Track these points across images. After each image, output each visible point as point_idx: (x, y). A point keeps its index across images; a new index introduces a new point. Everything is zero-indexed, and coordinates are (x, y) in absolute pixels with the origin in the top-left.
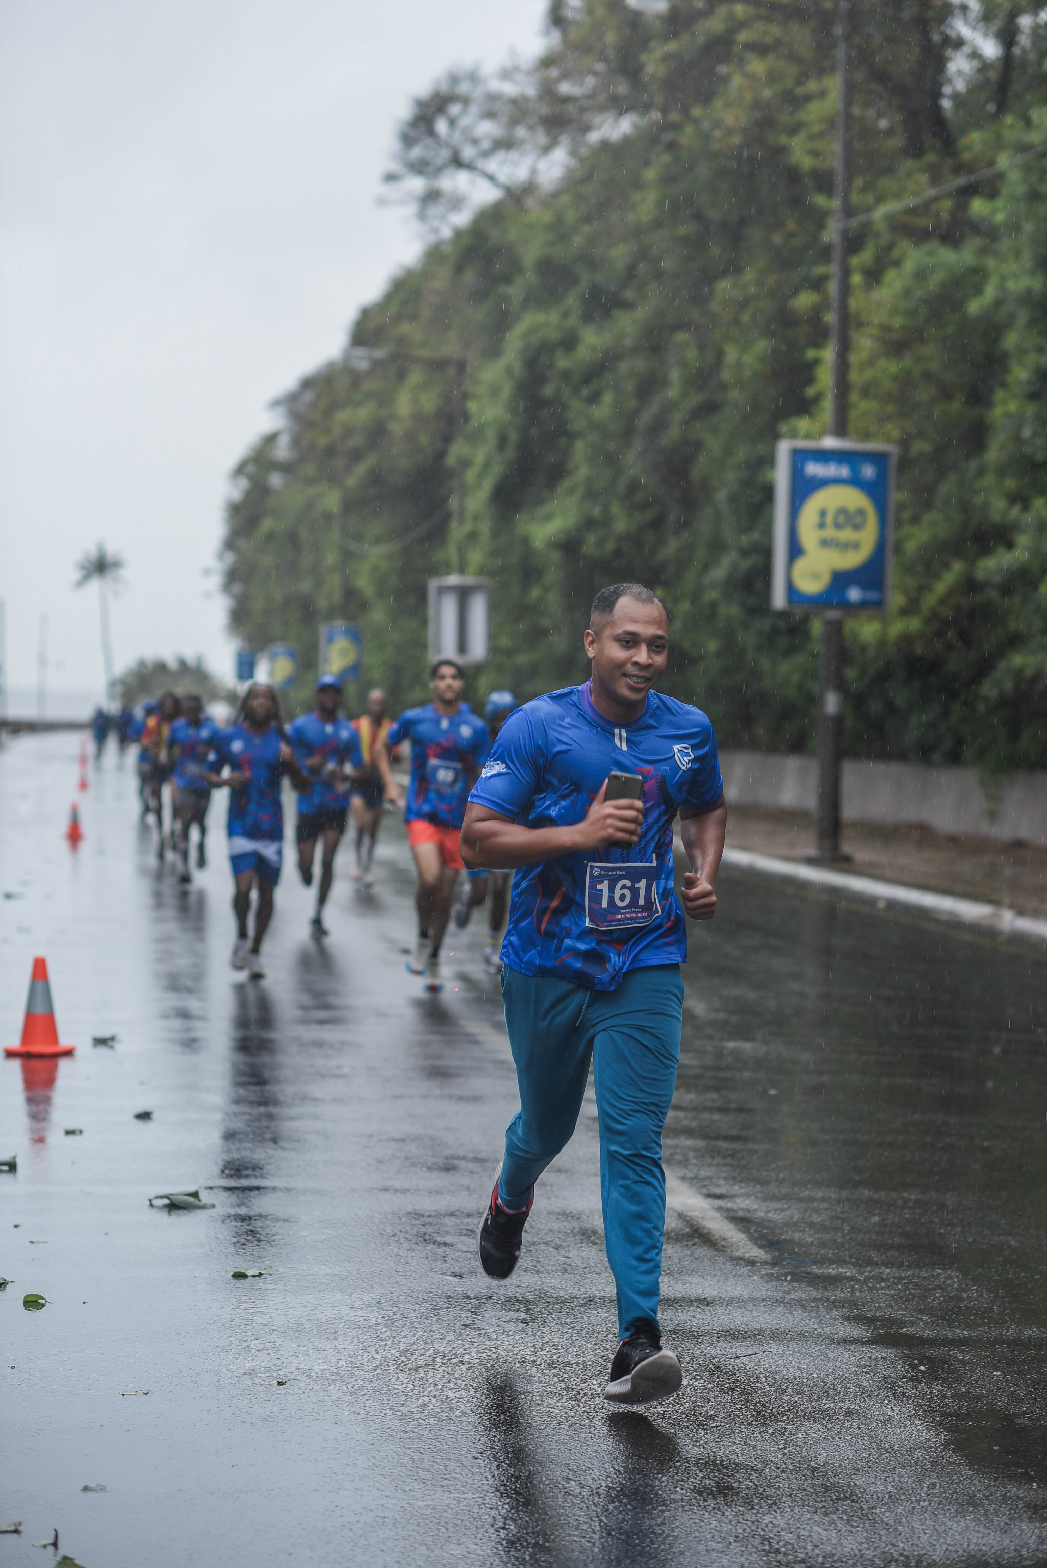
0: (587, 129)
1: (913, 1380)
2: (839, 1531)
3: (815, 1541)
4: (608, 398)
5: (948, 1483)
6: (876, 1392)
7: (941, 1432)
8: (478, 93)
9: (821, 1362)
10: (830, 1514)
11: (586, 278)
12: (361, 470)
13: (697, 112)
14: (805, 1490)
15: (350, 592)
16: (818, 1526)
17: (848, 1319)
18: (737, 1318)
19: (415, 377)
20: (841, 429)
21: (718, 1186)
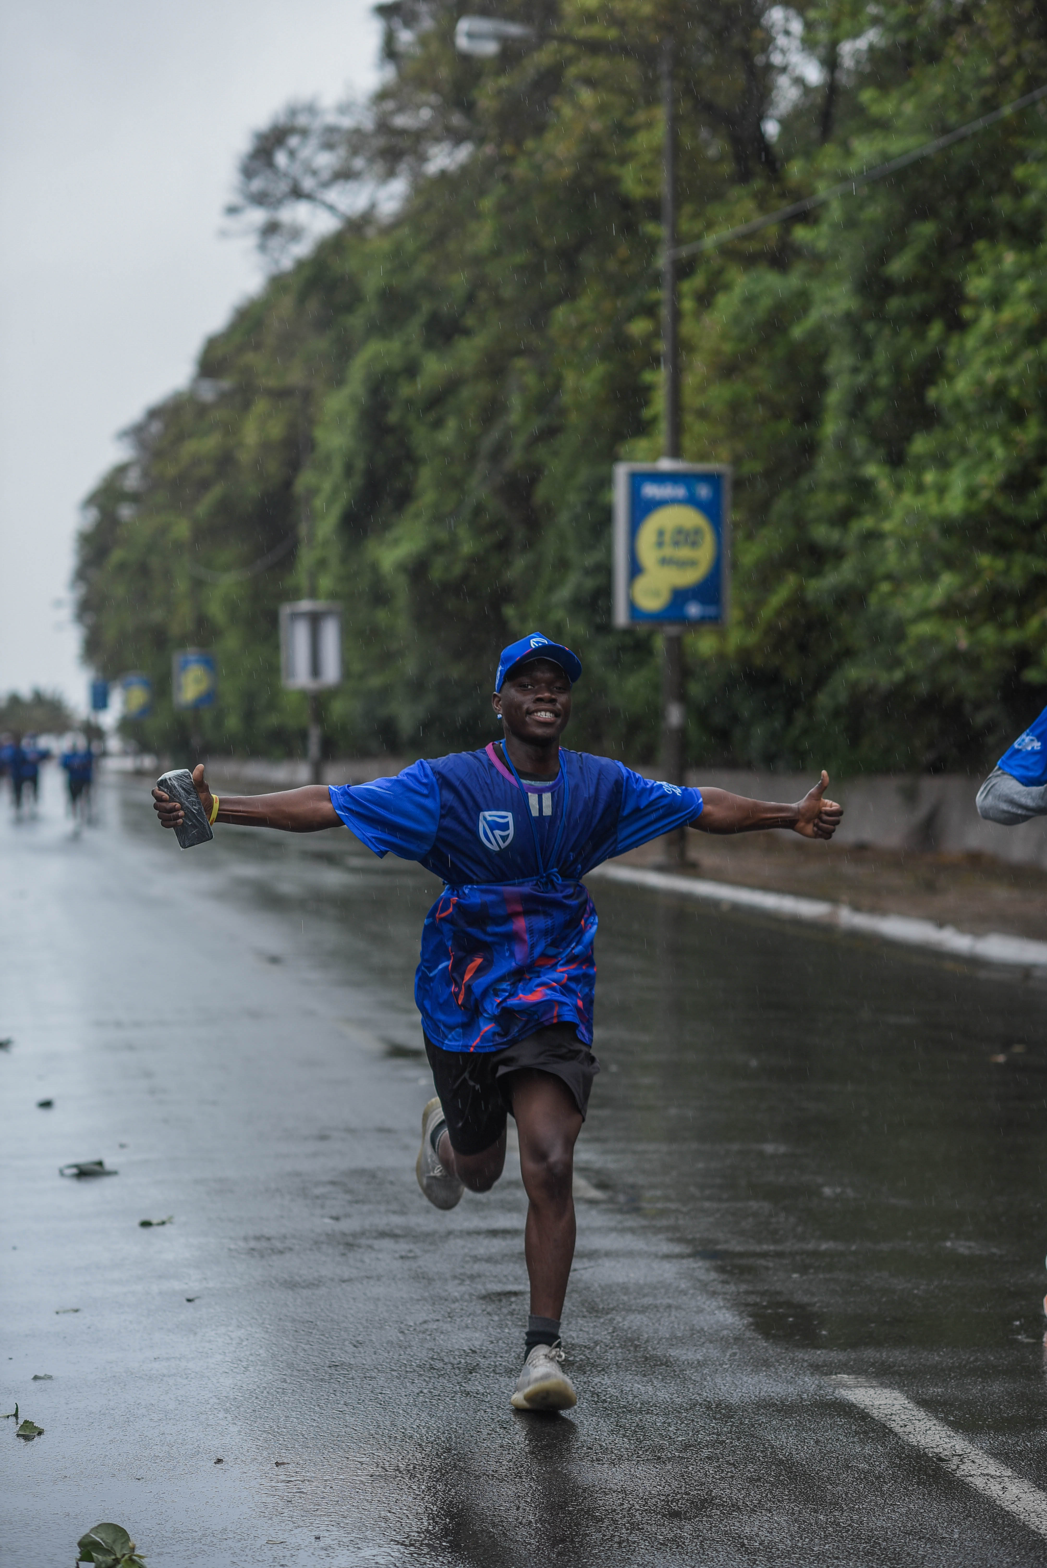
0: (423, 159)
1: (723, 1282)
2: (655, 1386)
3: (635, 1393)
4: (452, 424)
5: (747, 1352)
6: (691, 1291)
7: (744, 1318)
8: (316, 126)
9: (646, 1271)
10: (648, 1375)
11: (426, 307)
12: (210, 498)
13: (530, 144)
14: (629, 1360)
15: (202, 622)
16: (638, 1383)
17: (671, 1240)
19: (261, 406)
20: (676, 452)
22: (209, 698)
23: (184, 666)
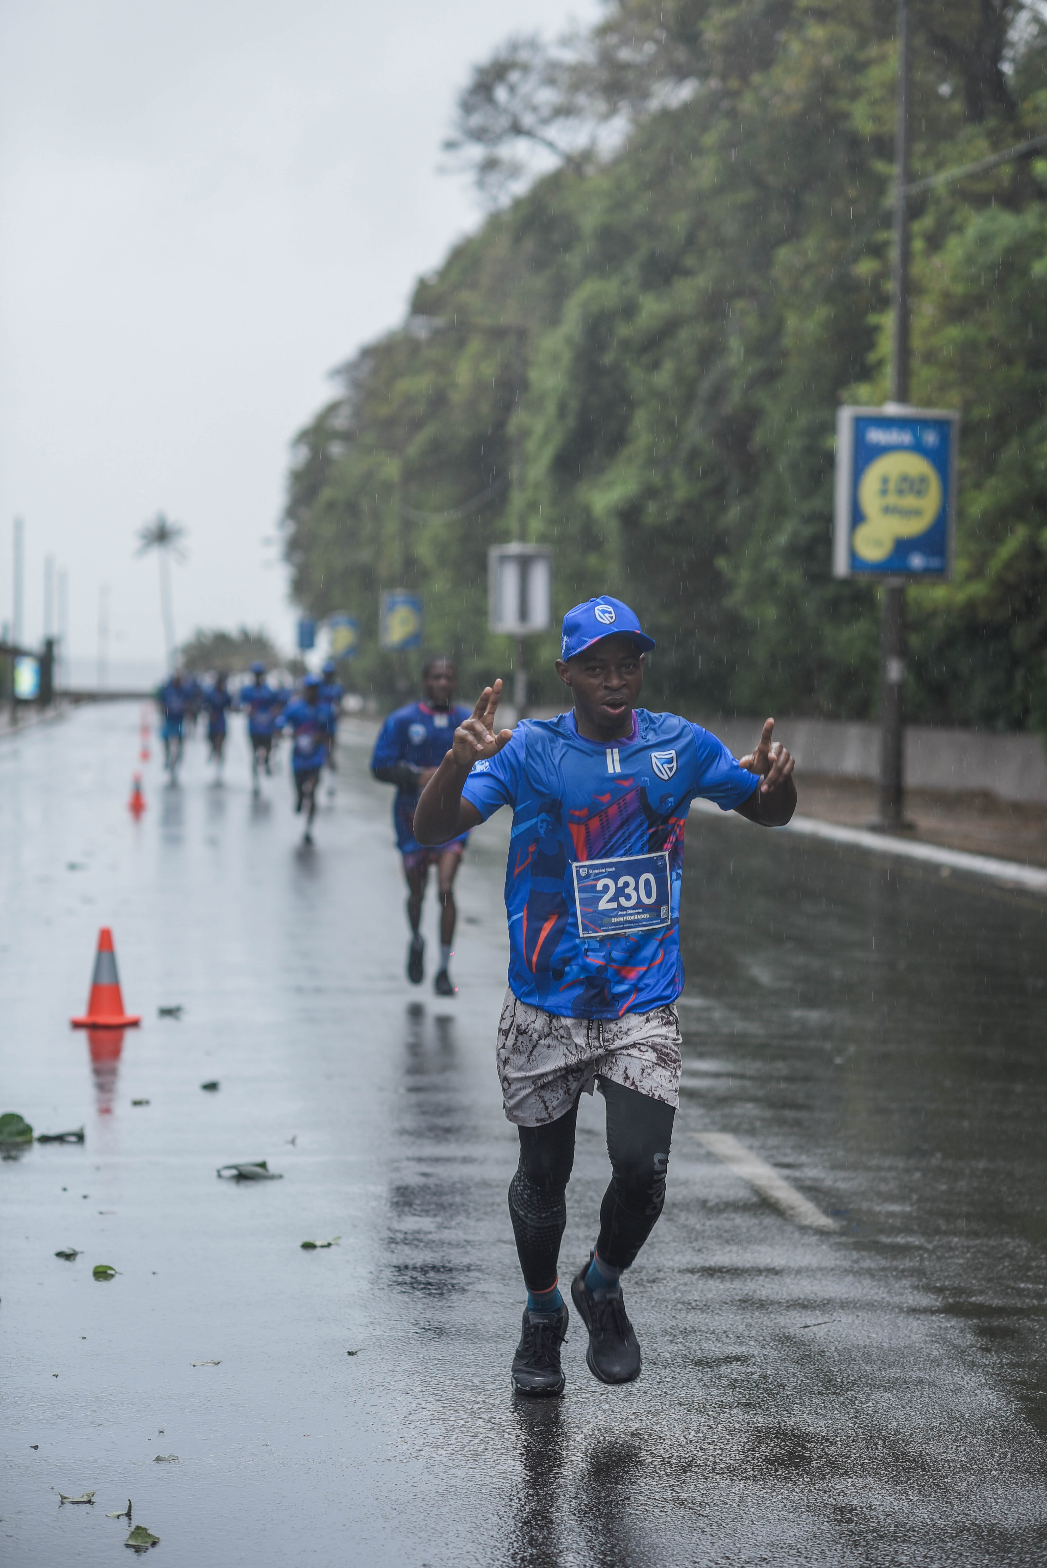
0: (645, 95)
1: (983, 1349)
2: (911, 1500)
3: (886, 1510)
4: (668, 366)
5: (1019, 1452)
6: (946, 1361)
7: (1012, 1401)
8: (538, 61)
9: (890, 1331)
10: (902, 1483)
11: (644, 245)
12: (422, 438)
13: (756, 78)
14: (876, 1459)
15: (410, 562)
16: (890, 1495)
17: (916, 1288)
18: (805, 1288)
19: (475, 345)
20: (902, 396)
21: (785, 1155)
22: (415, 639)
23: (392, 608)
